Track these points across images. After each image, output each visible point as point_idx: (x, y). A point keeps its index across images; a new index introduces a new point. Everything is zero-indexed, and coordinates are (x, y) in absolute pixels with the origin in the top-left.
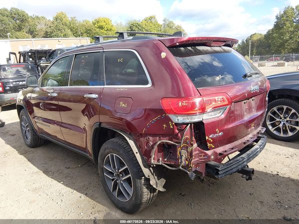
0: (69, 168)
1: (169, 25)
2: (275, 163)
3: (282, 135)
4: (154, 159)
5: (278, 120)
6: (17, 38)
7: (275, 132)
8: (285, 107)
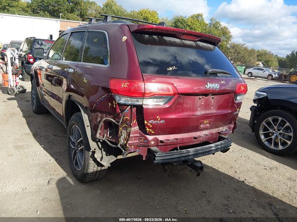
0: (56, 136)
1: (216, 25)
2: (249, 171)
3: (272, 147)
4: (100, 134)
5: (271, 131)
6: (68, 19)
7: (266, 143)
8: (280, 119)
